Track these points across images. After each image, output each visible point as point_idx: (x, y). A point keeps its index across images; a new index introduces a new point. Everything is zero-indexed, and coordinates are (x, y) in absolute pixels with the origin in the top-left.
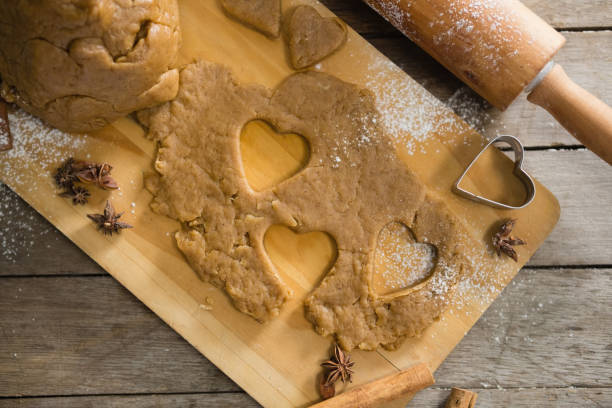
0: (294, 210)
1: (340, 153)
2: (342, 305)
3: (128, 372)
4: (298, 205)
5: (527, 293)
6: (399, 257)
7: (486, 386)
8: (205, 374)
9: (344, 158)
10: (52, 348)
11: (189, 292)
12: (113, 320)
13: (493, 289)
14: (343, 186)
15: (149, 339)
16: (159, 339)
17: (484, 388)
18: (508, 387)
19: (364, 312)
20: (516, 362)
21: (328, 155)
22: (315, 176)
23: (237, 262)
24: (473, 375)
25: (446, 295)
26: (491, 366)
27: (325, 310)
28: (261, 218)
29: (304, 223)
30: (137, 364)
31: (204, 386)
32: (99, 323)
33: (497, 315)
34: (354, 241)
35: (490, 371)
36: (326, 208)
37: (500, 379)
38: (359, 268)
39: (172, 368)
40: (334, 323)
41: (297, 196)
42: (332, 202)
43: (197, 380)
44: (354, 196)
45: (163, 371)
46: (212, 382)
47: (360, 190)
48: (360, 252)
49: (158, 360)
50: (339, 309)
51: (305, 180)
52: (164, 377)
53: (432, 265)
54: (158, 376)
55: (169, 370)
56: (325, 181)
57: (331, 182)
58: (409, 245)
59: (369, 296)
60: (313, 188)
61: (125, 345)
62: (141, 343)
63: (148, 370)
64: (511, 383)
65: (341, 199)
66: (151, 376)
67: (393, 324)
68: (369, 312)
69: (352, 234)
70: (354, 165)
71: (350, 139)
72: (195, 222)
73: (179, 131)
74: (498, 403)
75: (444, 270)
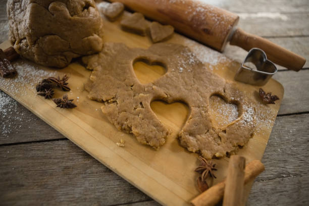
0: (164, 90)
1: (181, 66)
2: (199, 134)
3: (71, 196)
4: (166, 87)
5: (282, 127)
6: (220, 111)
7: (284, 176)
8: (122, 192)
9: (184, 68)
10: (23, 186)
11: (110, 138)
12: (64, 165)
13: (270, 121)
14: (186, 79)
15: (85, 173)
16: (92, 173)
17: (283, 177)
18: (296, 175)
19: (213, 136)
20: (293, 160)
21: (176, 67)
22: (172, 75)
23: (137, 117)
24: (276, 171)
25: (253, 122)
26: (282, 165)
27: (191, 138)
28: (148, 95)
29: (170, 96)
30: (78, 190)
31: (123, 200)
32: (55, 167)
33: (274, 139)
34: (198, 102)
35: (283, 167)
36: (180, 88)
37: (290, 171)
38: (204, 114)
39: (101, 190)
40: (198, 144)
41: (165, 84)
42: (183, 86)
43: (117, 196)
44: (193, 83)
45: (95, 193)
46: (127, 196)
47: (195, 80)
48: (202, 107)
49: (92, 186)
50: (198, 136)
51: (167, 77)
52: (96, 197)
53: (237, 113)
54: (92, 196)
55: (99, 192)
56: (177, 77)
57: (180, 78)
58: (224, 105)
59: (213, 128)
60: (172, 80)
61: (70, 179)
62: (81, 176)
63: (86, 193)
64: (296, 172)
65: (187, 84)
66: (87, 197)
67: (230, 139)
68: (215, 136)
69: (196, 99)
70: (189, 70)
71: (185, 61)
72: (112, 100)
73: (103, 64)
74: (295, 184)
75: (247, 110)
